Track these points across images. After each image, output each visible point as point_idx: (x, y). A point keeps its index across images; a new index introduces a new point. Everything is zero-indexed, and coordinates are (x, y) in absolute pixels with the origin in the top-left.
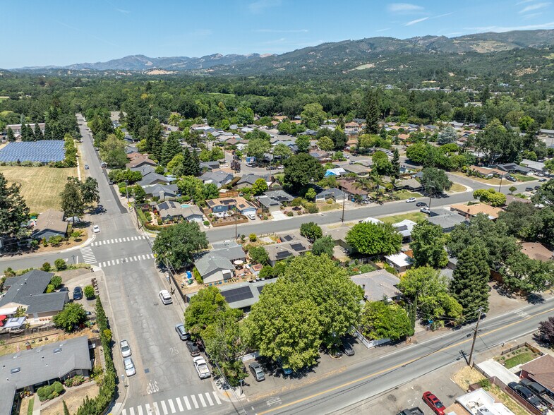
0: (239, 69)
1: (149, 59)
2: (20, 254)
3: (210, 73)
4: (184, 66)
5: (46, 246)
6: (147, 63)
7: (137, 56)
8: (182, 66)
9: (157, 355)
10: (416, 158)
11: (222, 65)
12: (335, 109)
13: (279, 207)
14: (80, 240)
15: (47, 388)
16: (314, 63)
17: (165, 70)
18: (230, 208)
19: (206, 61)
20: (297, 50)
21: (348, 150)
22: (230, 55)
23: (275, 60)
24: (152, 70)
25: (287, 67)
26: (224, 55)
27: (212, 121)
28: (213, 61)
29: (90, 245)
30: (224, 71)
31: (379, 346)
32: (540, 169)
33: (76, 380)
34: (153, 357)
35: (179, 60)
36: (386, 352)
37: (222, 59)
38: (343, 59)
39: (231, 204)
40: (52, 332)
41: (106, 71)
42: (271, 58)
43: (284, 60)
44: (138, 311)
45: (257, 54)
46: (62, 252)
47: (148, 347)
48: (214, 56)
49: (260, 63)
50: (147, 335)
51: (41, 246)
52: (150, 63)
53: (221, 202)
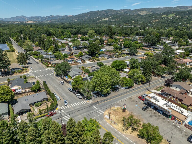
0: (61, 20)
1: (26, 17)
2: (9, 76)
3: (50, 22)
4: (40, 20)
5: (16, 73)
6: (25, 18)
7: (21, 16)
8: (39, 19)
9: (65, 95)
10: (126, 46)
11: (54, 19)
12: (98, 32)
13: (88, 60)
14: (27, 71)
15: (37, 104)
16: (87, 18)
17: (33, 21)
18: (73, 60)
19: (48, 18)
20: (81, 14)
21: (105, 44)
22: (57, 16)
23: (73, 17)
24: (28, 21)
25: (78, 20)
26: (55, 16)
27: (57, 37)
28: (50, 18)
29: (31, 72)
30: (55, 21)
31: (125, 89)
32: (162, 48)
33: (44, 102)
34: (64, 96)
35: (38, 17)
36: (127, 90)
37: (54, 17)
38: (97, 17)
39: (73, 59)
40: (30, 93)
41: (10, 21)
42: (72, 17)
43: (77, 17)
44: (55, 86)
45: (67, 15)
46: (22, 74)
47: (61, 94)
48: (51, 16)
49: (68, 18)
50: (60, 91)
52: (27, 19)
53: (70, 59)
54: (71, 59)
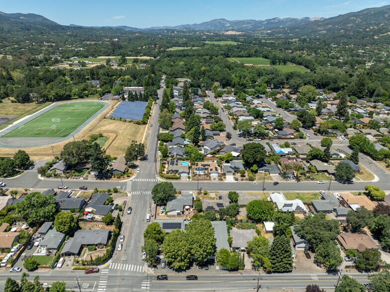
0: (291, 31)
1: (228, 21)
2: (104, 179)
3: (267, 34)
4: (251, 27)
5: (115, 177)
6: (226, 24)
7: (220, 19)
8: (249, 26)
9: (132, 245)
11: (278, 27)
13: (232, 173)
14: (129, 176)
16: (352, 27)
17: (237, 31)
19: (268, 23)
20: (340, 15)
21: (313, 129)
22: (286, 19)
23: (320, 24)
24: (228, 31)
25: (328, 30)
26: (282, 18)
28: (273, 23)
29: (132, 180)
30: (279, 33)
31: (223, 269)
33: (101, 246)
34: (130, 245)
35: (248, 22)
36: (224, 273)
37: (281, 22)
39: (206, 167)
40: (101, 223)
41: (198, 31)
42: (316, 22)
43: (327, 24)
44: (135, 221)
45: (308, 18)
46: (120, 182)
47: (131, 240)
48: (274, 19)
49: (307, 26)
50: (133, 234)
51: (113, 177)
52: (228, 25)
53: (202, 165)
54: (202, 167)
